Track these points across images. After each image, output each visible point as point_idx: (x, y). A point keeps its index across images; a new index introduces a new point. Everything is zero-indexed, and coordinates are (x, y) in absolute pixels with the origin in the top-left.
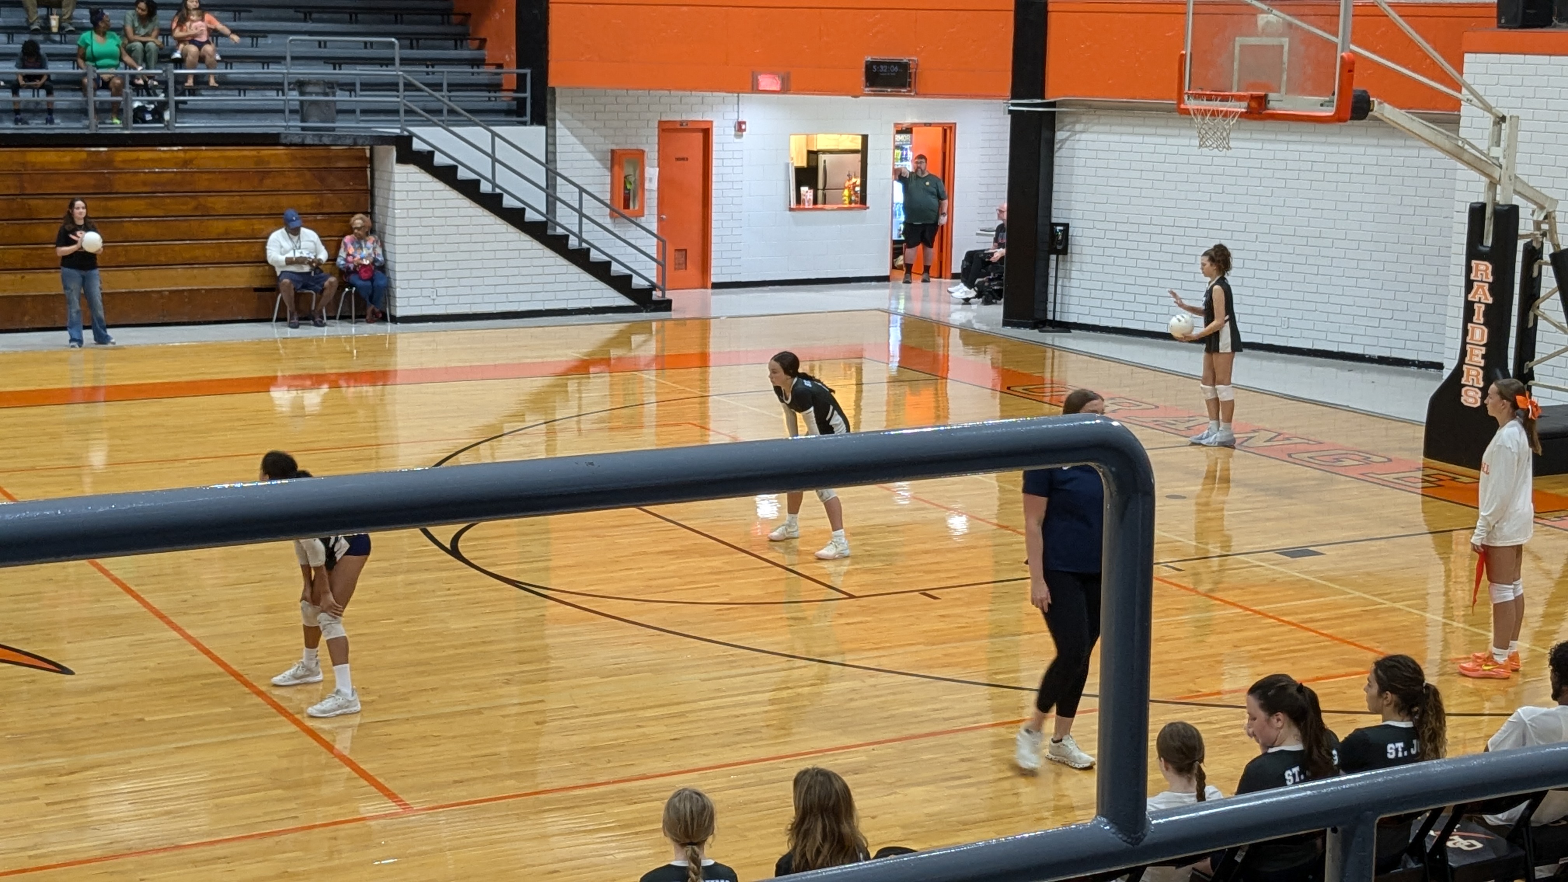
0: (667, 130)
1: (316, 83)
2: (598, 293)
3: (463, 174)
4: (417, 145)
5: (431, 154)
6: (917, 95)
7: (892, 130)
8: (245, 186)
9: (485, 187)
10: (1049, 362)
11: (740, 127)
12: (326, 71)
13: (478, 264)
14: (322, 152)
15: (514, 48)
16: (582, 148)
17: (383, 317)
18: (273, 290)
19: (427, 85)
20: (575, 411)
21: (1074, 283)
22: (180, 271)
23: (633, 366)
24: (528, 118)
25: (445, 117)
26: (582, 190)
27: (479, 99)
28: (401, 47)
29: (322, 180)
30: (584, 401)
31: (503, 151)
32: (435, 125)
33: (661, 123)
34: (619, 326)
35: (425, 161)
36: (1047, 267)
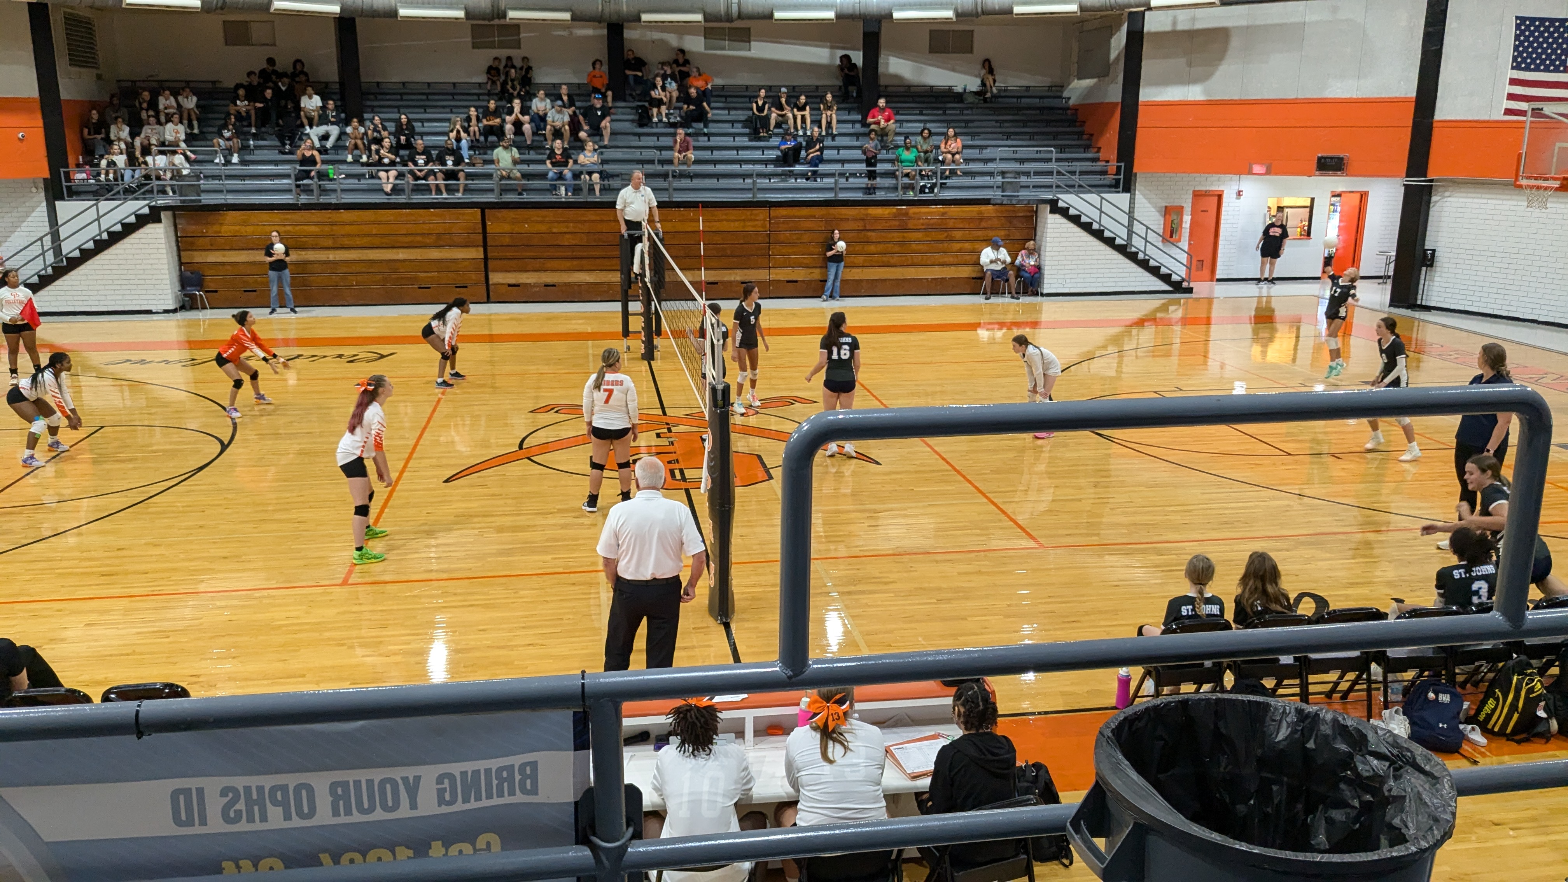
0: (1198, 195)
1: (1011, 172)
2: (1153, 283)
3: (1084, 219)
4: (1061, 204)
5: (1068, 209)
6: (1347, 175)
7: (1330, 195)
8: (972, 225)
9: (1095, 226)
10: (1415, 329)
11: (1239, 194)
12: (1015, 166)
13: (1089, 267)
14: (1011, 208)
15: (1116, 152)
16: (1149, 205)
17: (1036, 294)
18: (982, 278)
19: (1069, 172)
20: (1134, 346)
21: (1436, 284)
22: (937, 268)
23: (1168, 323)
24: (1121, 189)
25: (1076, 189)
26: (1148, 228)
27: (1095, 179)
28: (1057, 153)
29: (1011, 223)
30: (1140, 341)
31: (1106, 207)
32: (1071, 193)
33: (1194, 191)
34: (1163, 301)
35: (1064, 212)
36: (1420, 274)
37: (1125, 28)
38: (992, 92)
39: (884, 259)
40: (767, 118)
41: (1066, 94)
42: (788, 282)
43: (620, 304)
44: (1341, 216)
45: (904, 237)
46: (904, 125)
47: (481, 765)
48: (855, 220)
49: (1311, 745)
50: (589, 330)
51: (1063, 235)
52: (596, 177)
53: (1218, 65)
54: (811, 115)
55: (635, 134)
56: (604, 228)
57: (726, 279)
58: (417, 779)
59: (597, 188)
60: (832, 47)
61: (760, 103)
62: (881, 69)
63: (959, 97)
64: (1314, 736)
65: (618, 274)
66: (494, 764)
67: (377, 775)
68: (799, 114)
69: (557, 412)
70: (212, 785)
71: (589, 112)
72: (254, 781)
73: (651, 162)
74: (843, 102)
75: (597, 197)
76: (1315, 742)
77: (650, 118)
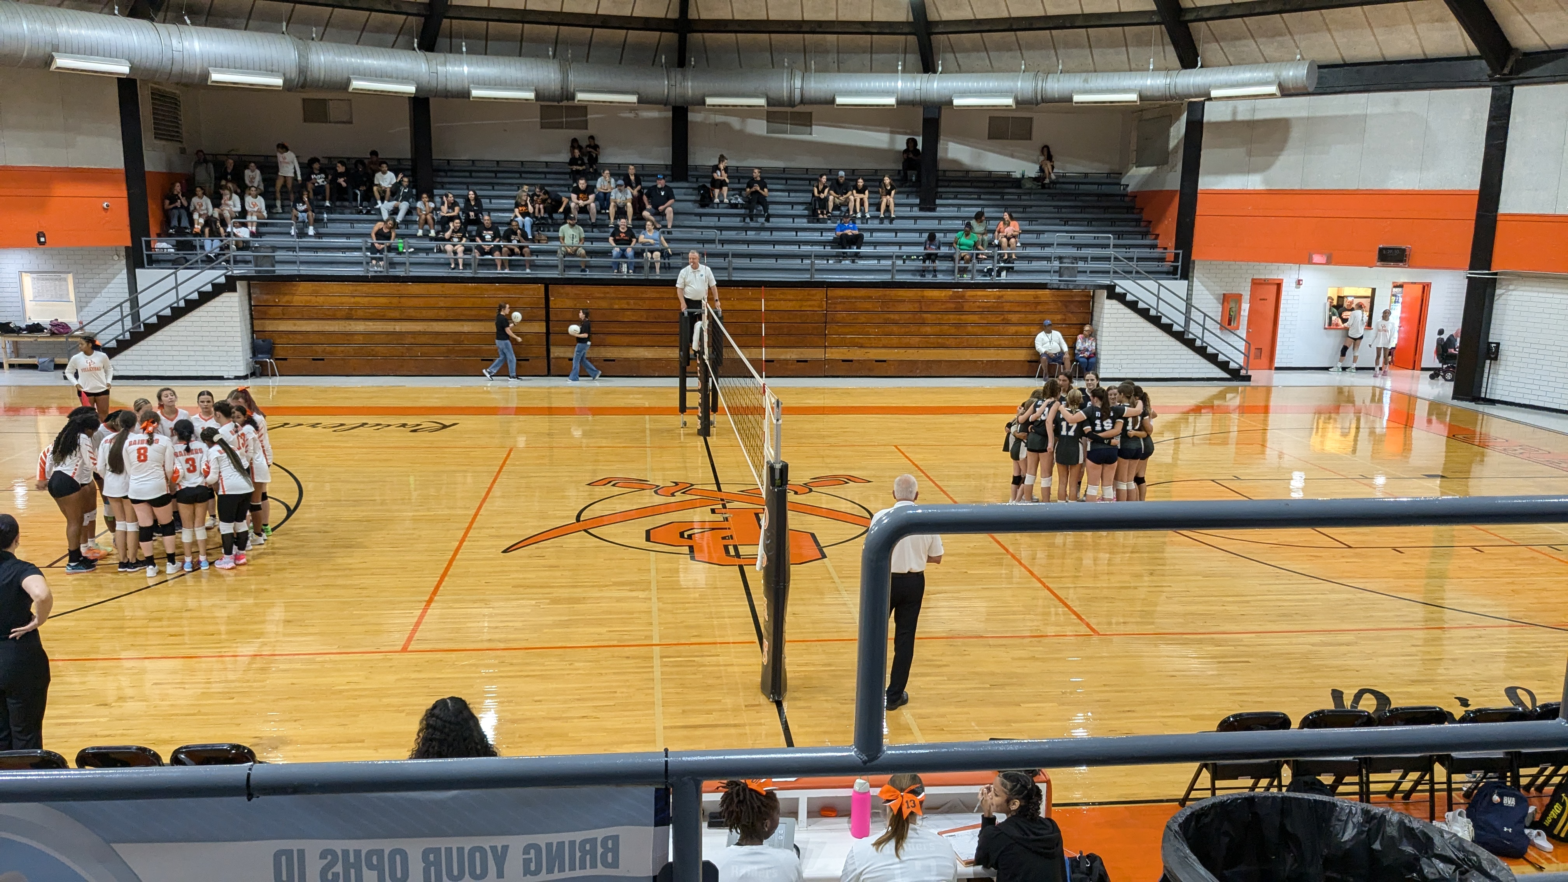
0: (1256, 284)
1: (1069, 258)
2: (1210, 370)
3: (1141, 305)
4: (1118, 290)
5: (1125, 295)
6: (1409, 267)
7: (1391, 286)
8: (1028, 309)
9: (1153, 312)
10: (1479, 422)
11: (1299, 283)
12: (1073, 251)
13: (1145, 352)
14: (1068, 293)
15: (1174, 239)
16: (1206, 292)
19: (1126, 258)
20: (1191, 433)
21: (1500, 377)
22: (992, 351)
23: (1226, 411)
24: (1179, 276)
25: (1134, 275)
26: (1205, 315)
27: (1153, 266)
28: (1115, 239)
29: (1066, 307)
30: (1197, 429)
31: (1164, 294)
32: (1128, 279)
33: (1253, 280)
34: (1221, 388)
35: (1121, 298)
36: (1484, 366)
37: (1184, 117)
38: (1050, 178)
39: (940, 340)
40: (826, 199)
41: (1123, 181)
42: (843, 361)
43: (678, 379)
44: (1403, 307)
45: (960, 319)
46: (962, 209)
47: (566, 837)
48: (911, 301)
49: (1377, 846)
50: (647, 405)
51: (1119, 320)
52: (657, 254)
53: (1278, 155)
54: (869, 198)
55: (696, 215)
56: (664, 305)
57: (783, 357)
58: (505, 848)
59: (658, 266)
60: (892, 132)
61: (821, 187)
62: (940, 154)
63: (1017, 183)
64: (1380, 837)
65: (677, 351)
66: (578, 836)
67: (468, 843)
68: (859, 196)
69: (614, 485)
70: (313, 848)
71: (652, 193)
72: (352, 845)
73: (712, 241)
74: (901, 186)
75: (658, 275)
76: (1381, 845)
77: (711, 200)
